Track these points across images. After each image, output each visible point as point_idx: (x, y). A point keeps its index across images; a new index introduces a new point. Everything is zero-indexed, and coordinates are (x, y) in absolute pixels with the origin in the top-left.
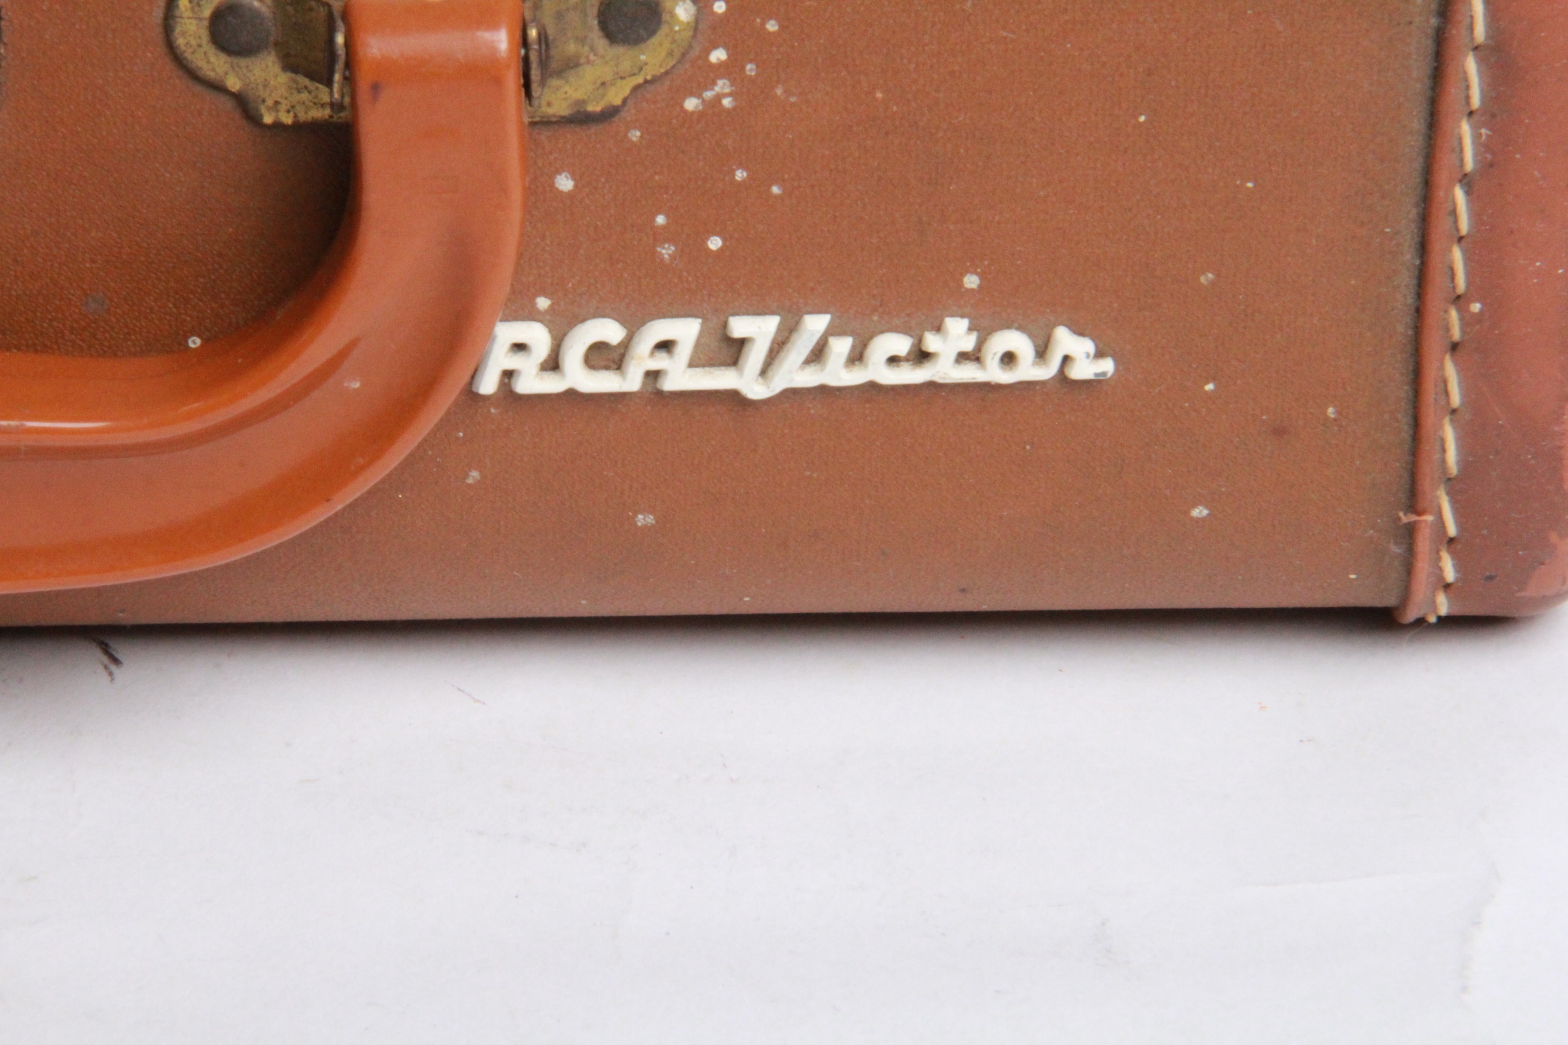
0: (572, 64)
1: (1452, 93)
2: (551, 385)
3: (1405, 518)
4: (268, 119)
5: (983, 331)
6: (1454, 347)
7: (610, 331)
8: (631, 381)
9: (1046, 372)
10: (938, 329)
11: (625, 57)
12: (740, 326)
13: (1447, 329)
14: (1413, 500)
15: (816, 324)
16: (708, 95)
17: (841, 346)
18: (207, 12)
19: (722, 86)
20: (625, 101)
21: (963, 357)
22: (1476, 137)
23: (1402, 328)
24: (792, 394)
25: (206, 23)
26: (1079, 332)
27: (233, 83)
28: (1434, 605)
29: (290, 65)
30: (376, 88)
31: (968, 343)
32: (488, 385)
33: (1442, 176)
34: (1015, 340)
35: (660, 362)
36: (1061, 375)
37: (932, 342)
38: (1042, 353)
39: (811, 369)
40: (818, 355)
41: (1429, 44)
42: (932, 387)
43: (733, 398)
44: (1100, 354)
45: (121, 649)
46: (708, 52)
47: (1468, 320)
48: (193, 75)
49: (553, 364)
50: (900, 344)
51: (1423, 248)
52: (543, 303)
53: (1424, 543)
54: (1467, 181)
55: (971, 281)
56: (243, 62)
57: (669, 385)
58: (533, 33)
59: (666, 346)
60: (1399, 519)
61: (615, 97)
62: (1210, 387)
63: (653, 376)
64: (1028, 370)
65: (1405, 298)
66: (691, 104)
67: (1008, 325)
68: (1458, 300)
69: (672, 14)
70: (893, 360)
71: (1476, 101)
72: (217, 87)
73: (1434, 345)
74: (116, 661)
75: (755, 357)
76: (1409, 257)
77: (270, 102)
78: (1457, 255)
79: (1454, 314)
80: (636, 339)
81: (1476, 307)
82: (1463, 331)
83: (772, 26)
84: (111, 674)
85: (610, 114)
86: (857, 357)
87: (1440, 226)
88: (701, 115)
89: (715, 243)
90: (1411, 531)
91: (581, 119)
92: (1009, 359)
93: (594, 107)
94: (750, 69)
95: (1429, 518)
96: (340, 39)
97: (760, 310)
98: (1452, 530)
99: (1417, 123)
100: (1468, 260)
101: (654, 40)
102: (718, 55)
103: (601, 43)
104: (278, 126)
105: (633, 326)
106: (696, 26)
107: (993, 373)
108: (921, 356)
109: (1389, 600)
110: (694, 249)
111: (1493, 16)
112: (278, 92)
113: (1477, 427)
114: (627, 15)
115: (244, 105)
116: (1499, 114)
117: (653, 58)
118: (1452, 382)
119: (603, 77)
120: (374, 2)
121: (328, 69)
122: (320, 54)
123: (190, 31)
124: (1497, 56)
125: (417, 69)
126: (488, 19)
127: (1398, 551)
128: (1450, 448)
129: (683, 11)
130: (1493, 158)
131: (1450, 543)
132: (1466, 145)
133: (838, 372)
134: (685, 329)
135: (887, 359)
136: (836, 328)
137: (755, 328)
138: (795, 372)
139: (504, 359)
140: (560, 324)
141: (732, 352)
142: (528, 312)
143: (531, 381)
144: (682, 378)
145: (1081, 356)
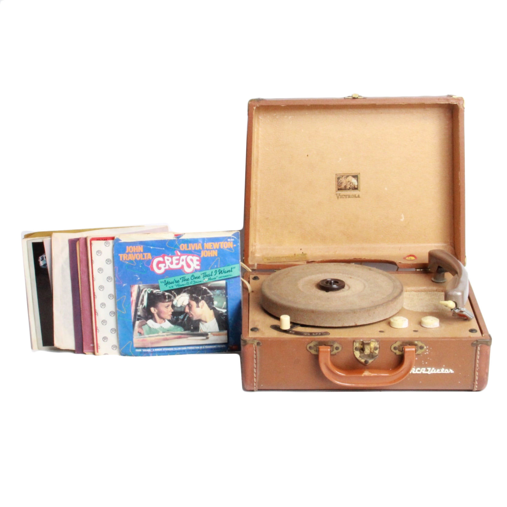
1: (477, 353)
2: (415, 373)
3: (474, 383)
5: (445, 369)
7: (419, 369)
8: (420, 372)
10: (442, 369)
11: (421, 350)
12: (428, 369)
14: (474, 381)
15: (433, 369)
19: (427, 352)
23: (474, 369)
24: (431, 374)
26: (451, 369)
27: (395, 352)
28: (475, 389)
29: (399, 350)
30: (406, 353)
33: (476, 359)
34: (447, 370)
35: (423, 371)
36: (450, 373)
38: (449, 370)
40: (433, 371)
42: (441, 373)
43: (427, 374)
44: (453, 371)
47: (478, 369)
48: (392, 351)
49: (415, 371)
51: (475, 364)
54: (478, 359)
55: (444, 366)
56: (396, 350)
58: (416, 349)
59: (423, 370)
61: (420, 353)
63: (422, 372)
64: (448, 372)
65: (474, 367)
66: (425, 353)
68: (478, 368)
70: (439, 371)
71: (479, 354)
72: (394, 352)
73: (476, 371)
75: (429, 371)
80: (421, 369)
83: (431, 348)
86: (436, 371)
87: (476, 362)
88: (426, 354)
89: (426, 363)
90: (474, 384)
91: (418, 354)
92: (446, 371)
93: (419, 354)
94: (429, 351)
97: (429, 367)
99: (475, 355)
100: (478, 365)
102: (427, 350)
103: (419, 349)
104: (398, 355)
107: (445, 372)
108: (440, 371)
110: (425, 363)
111: (480, 349)
112: (398, 353)
113: (479, 376)
114: (421, 348)
115: (395, 353)
116: (481, 355)
117: (423, 350)
118: (477, 373)
119: (420, 352)
120: (405, 347)
121: (402, 351)
122: (401, 350)
123: (392, 348)
124: (480, 351)
125: (409, 351)
126: (413, 348)
127: (473, 385)
128: (477, 378)
129: (425, 347)
130: (480, 358)
131: (477, 385)
132: (478, 357)
133: (435, 372)
134: (424, 369)
135: (438, 371)
136: (435, 369)
137: (429, 369)
138: (432, 372)
139: (412, 371)
140: (416, 368)
141: (427, 370)
142: (414, 368)
143: (414, 372)
144: (424, 372)
145: (451, 371)
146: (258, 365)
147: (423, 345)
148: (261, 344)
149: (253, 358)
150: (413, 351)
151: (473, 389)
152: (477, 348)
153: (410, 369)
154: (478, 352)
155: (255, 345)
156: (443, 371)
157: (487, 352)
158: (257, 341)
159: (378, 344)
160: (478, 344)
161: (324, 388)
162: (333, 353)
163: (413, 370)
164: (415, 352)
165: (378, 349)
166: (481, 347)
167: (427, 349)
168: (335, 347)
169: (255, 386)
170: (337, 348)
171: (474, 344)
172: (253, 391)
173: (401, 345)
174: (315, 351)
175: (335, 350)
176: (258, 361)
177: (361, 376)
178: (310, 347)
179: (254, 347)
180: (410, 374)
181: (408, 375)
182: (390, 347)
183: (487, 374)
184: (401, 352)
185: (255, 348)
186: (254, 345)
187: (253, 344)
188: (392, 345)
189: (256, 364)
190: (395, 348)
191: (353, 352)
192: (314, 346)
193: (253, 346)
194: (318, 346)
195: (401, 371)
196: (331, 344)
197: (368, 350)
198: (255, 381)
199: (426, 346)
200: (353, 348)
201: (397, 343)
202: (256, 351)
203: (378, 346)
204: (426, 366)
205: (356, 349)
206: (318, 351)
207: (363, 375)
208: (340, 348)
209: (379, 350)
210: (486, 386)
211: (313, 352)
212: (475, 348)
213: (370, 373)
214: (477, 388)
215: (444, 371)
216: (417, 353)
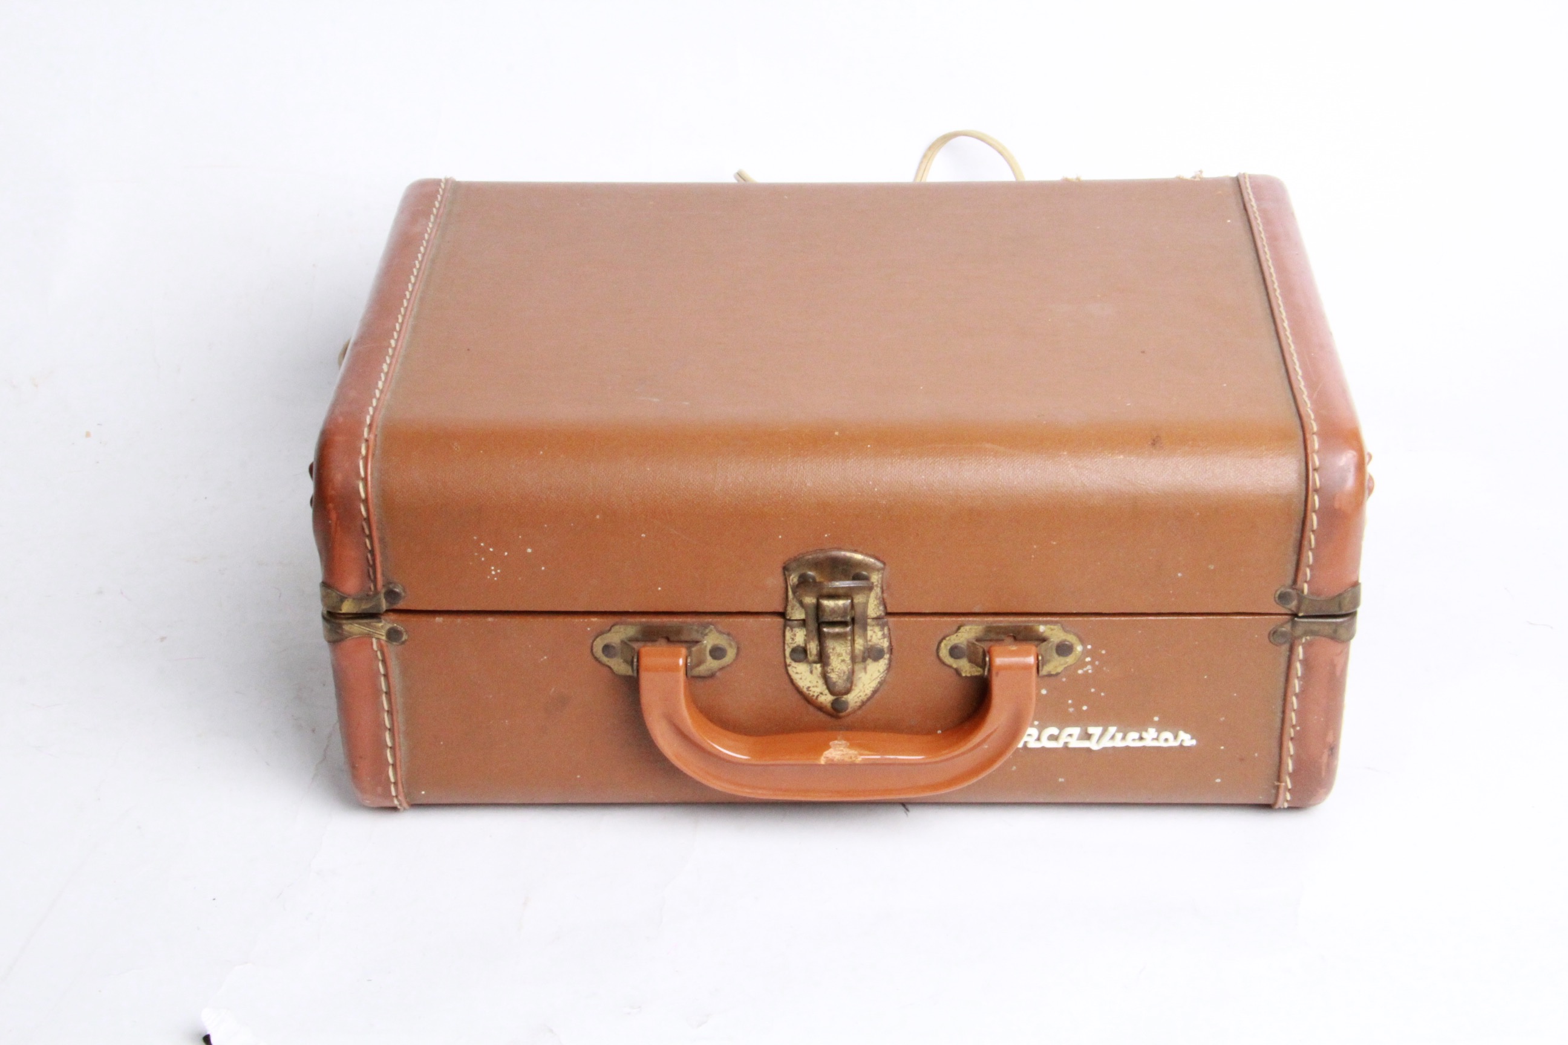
0: (1049, 661)
1: (1293, 672)
2: (1038, 745)
3: (1276, 783)
4: (964, 675)
5: (1159, 731)
6: (1292, 739)
7: (1054, 730)
8: (1059, 744)
9: (1176, 744)
10: (1146, 731)
11: (1062, 660)
12: (1091, 730)
13: (1290, 734)
14: (1279, 778)
15: (1112, 730)
16: (1085, 669)
17: (1119, 735)
18: (949, 648)
19: (1089, 667)
20: (1062, 671)
21: (1153, 739)
22: (1299, 684)
23: (1277, 733)
24: (1105, 749)
25: (948, 651)
26: (1186, 732)
27: (955, 666)
28: (1283, 805)
29: (970, 661)
30: (997, 674)
31: (1155, 736)
32: (1020, 745)
33: (1289, 694)
34: (1168, 735)
35: (1069, 739)
36: (1181, 746)
37: (1144, 735)
38: (1176, 737)
39: (1111, 742)
40: (1113, 738)
41: (1287, 659)
42: (1144, 747)
43: (1088, 750)
44: (1192, 739)
45: (909, 807)
46: (1085, 658)
47: (1296, 732)
48: (943, 663)
49: (1038, 739)
50: (1136, 735)
51: (1284, 712)
52: (1036, 723)
53: (1281, 791)
54: (1297, 695)
55: (1156, 719)
56: (958, 660)
57: (1071, 745)
58: (1040, 658)
59: (1070, 735)
60: (1274, 784)
61: (1059, 670)
62: (1222, 748)
63: (1066, 743)
64: (1173, 743)
65: (1278, 724)
66: (1080, 672)
67: (1166, 730)
68: (1294, 727)
69: (1076, 649)
70: (1134, 740)
71: (1299, 674)
72: (950, 667)
73: (1286, 738)
74: (907, 810)
75: (1095, 738)
76: (1280, 715)
77: (964, 671)
78: (1293, 715)
79: (1292, 731)
80: (1062, 733)
81: (1298, 728)
82: (1295, 734)
83: (1103, 652)
84: (907, 814)
85: (1057, 674)
86: (1124, 738)
87: (1289, 706)
88: (1082, 675)
89: (1085, 708)
90: (1278, 788)
91: (1050, 675)
92: (1166, 740)
93: (1053, 673)
94: (1097, 663)
95: (1283, 784)
96: (987, 659)
97: (1097, 725)
98: (1290, 786)
99: (1282, 679)
100: (1296, 715)
101: (1071, 655)
102: (1088, 659)
103: (1056, 656)
104: (966, 677)
105: (1061, 729)
106: (1083, 652)
107: (1162, 744)
108: (1141, 738)
109: (1271, 802)
110: (1078, 708)
111: (1305, 653)
112: (967, 668)
113: (1298, 760)
114: (1064, 649)
115: (957, 672)
116: (1306, 678)
117: (1070, 660)
118: (1291, 748)
119: (1056, 664)
120: (997, 649)
121: (983, 665)
122: (980, 660)
123: (944, 653)
124: (1305, 663)
125: (1009, 668)
126: (1028, 654)
127: (1274, 791)
128: (1290, 765)
129: (1079, 648)
130: (1304, 690)
131: (1289, 790)
132: (1296, 685)
133: (1118, 743)
134: (1076, 731)
135: (1132, 740)
136: (1118, 731)
137: (1095, 731)
138: (1106, 743)
139: (1025, 738)
140: (1041, 729)
141: (1088, 736)
142: (1032, 726)
143: (1033, 744)
144: (1074, 743)
145: (1186, 739)
146: (400, 718)
147: (1071, 639)
148: (405, 637)
149: (377, 692)
150: (1026, 667)
151: (1275, 803)
152: (1292, 650)
153: (1015, 731)
154: (1298, 668)
155: (378, 639)
156: (1151, 738)
157: (1333, 666)
158: (389, 626)
159: (884, 636)
160: (1300, 637)
161: (676, 800)
162: (702, 670)
163: (1029, 735)
164: (1034, 670)
165: (887, 656)
166: (1307, 646)
167: (1086, 653)
168: (709, 647)
169: (397, 797)
170: (717, 652)
171: (1283, 634)
172: (394, 809)
173: (978, 640)
174: (626, 661)
175: (709, 658)
176: (399, 700)
177: (817, 762)
178: (607, 649)
179: (375, 647)
180: (1018, 749)
181: (1009, 755)
182: (935, 647)
183: (1332, 749)
184: (979, 669)
185: (379, 654)
186: (374, 641)
187: (370, 636)
188: (944, 638)
189: (390, 712)
190: (954, 652)
191: (786, 666)
192: (623, 642)
193: (372, 644)
194: (636, 645)
195: (979, 744)
196: (695, 636)
197: (843, 661)
198: (392, 779)
199: (1082, 642)
200: (784, 650)
201: (962, 629)
202: (384, 661)
203: (885, 644)
204: (1081, 720)
205: (797, 654)
206: (634, 660)
207: (822, 761)
208: (731, 654)
209: (890, 660)
210: (1327, 793)
211: (620, 666)
212: (1285, 648)
213: (853, 752)
214: (1287, 801)
215: (1157, 739)
216: (1045, 670)
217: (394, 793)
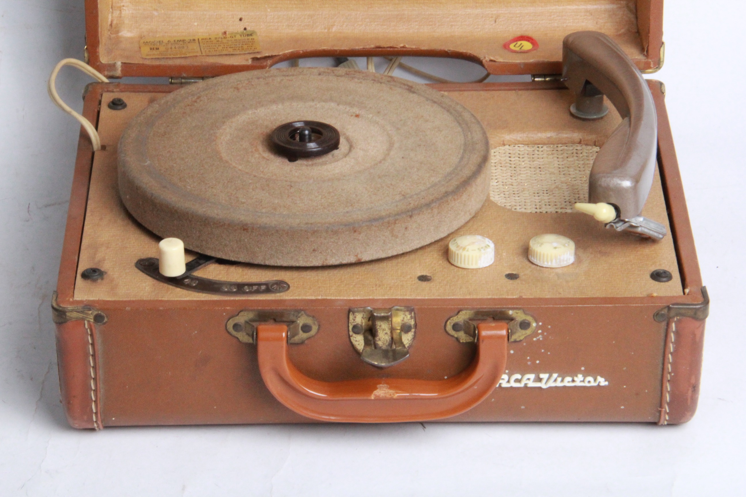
0: (515, 333)
1: (669, 339)
2: (508, 385)
3: (660, 409)
4: (461, 341)
5: (585, 377)
6: (669, 381)
7: (518, 376)
8: (522, 385)
9: (595, 384)
10: (577, 376)
11: (524, 332)
12: (542, 376)
13: (667, 378)
14: (661, 406)
15: (555, 375)
16: (538, 338)
17: (559, 379)
18: (452, 324)
19: (540, 336)
20: (523, 339)
21: (581, 381)
22: (673, 347)
23: (659, 377)
24: (550, 388)
25: (452, 326)
26: (602, 377)
27: (456, 336)
28: (664, 422)
29: (466, 333)
30: (483, 341)
31: (582, 379)
32: (497, 386)
33: (667, 353)
34: (590, 378)
35: (527, 382)
36: (599, 385)
37: (575, 379)
38: (595, 380)
39: (554, 383)
40: (555, 380)
41: (665, 331)
42: (575, 387)
43: (540, 388)
44: (605, 381)
45: (426, 425)
46: (538, 331)
48: (449, 334)
49: (508, 381)
50: (569, 379)
51: (663, 364)
52: (507, 371)
53: (663, 413)
54: (671, 354)
55: (583, 368)
56: (458, 332)
57: (529, 385)
58: (510, 331)
59: (529, 379)
60: (658, 409)
61: (522, 338)
62: (625, 387)
63: (526, 384)
64: (593, 384)
65: (659, 372)
66: (535, 339)
67: (589, 376)
68: (670, 373)
69: (532, 325)
70: (569, 382)
71: (673, 340)
72: (452, 336)
73: (665, 381)
74: (425, 427)
75: (544, 381)
76: (661, 365)
77: (462, 339)
78: (669, 366)
79: (669, 376)
80: (523, 378)
81: (673, 374)
82: (670, 378)
83: (549, 327)
84: (424, 430)
85: (521, 341)
86: (562, 381)
87: (666, 361)
88: (536, 341)
89: (538, 362)
90: (660, 412)
91: (515, 341)
92: (589, 382)
93: (518, 340)
94: (545, 334)
95: (664, 409)
96: (477, 332)
97: (545, 372)
98: (668, 411)
99: (662, 344)
100: (671, 366)
101: (529, 329)
102: (540, 331)
103: (519, 329)
104: (463, 343)
105: (523, 375)
106: (536, 327)
107: (586, 384)
108: (573, 381)
109: (656, 421)
110: (534, 363)
111: (676, 327)
112: (463, 337)
113: (672, 396)
114: (524, 325)
115: (457, 339)
116: (677, 343)
117: (528, 332)
118: (668, 387)
119: (520, 335)
120: (482, 325)
121: (474, 336)
122: (472, 333)
123: (449, 328)
124: (677, 333)
125: (490, 337)
126: (501, 329)
127: (658, 414)
128: (668, 398)
129: (534, 325)
130: (676, 350)
131: (668, 413)
132: (671, 347)
133: (559, 384)
134: (532, 376)
135: (567, 382)
136: (558, 376)
137: (544, 376)
138: (551, 384)
139: (501, 381)
140: (510, 375)
141: (540, 380)
142: (505, 373)
143: (505, 385)
144: (531, 384)
145: (602, 381)
146: (101, 372)
147: (529, 318)
148: (106, 320)
149: (87, 354)
150: (501, 337)
151: (659, 421)
152: (668, 325)
153: (495, 377)
154: (672, 336)
155: (89, 321)
156: (579, 380)
157: (694, 335)
158: (95, 313)
159: (411, 318)
160: (674, 317)
161: (277, 421)
162: (296, 339)
163: (503, 379)
164: (506, 339)
165: (413, 330)
166: (678, 323)
167: (538, 327)
168: (301, 325)
169: (96, 422)
170: (306, 328)
171: (663, 315)
172: (93, 430)
173: (471, 319)
174: (248, 334)
175: (301, 332)
176: (100, 361)
177: (369, 398)
178: (236, 326)
179: (86, 326)
180: (496, 388)
181: (490, 392)
182: (443, 325)
183: (695, 388)
184: (471, 338)
185: (89, 330)
186: (86, 322)
187: (83, 319)
188: (449, 319)
189: (95, 368)
190: (456, 327)
191: (349, 337)
192: (246, 322)
193: (85, 324)
194: (255, 324)
195: (471, 386)
196: (292, 318)
197: (386, 333)
198: (94, 411)
199: (537, 321)
200: (348, 326)
201: (461, 313)
202: (92, 335)
203: (412, 323)
204: (536, 370)
205: (356, 329)
206: (255, 335)
207: (373, 397)
208: (315, 329)
209: (415, 332)
210: (692, 415)
211: (244, 337)
212: (664, 324)
213: (391, 391)
214: (667, 420)
215: (583, 381)
216: (513, 338)
217: (94, 419)
